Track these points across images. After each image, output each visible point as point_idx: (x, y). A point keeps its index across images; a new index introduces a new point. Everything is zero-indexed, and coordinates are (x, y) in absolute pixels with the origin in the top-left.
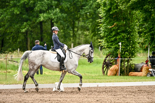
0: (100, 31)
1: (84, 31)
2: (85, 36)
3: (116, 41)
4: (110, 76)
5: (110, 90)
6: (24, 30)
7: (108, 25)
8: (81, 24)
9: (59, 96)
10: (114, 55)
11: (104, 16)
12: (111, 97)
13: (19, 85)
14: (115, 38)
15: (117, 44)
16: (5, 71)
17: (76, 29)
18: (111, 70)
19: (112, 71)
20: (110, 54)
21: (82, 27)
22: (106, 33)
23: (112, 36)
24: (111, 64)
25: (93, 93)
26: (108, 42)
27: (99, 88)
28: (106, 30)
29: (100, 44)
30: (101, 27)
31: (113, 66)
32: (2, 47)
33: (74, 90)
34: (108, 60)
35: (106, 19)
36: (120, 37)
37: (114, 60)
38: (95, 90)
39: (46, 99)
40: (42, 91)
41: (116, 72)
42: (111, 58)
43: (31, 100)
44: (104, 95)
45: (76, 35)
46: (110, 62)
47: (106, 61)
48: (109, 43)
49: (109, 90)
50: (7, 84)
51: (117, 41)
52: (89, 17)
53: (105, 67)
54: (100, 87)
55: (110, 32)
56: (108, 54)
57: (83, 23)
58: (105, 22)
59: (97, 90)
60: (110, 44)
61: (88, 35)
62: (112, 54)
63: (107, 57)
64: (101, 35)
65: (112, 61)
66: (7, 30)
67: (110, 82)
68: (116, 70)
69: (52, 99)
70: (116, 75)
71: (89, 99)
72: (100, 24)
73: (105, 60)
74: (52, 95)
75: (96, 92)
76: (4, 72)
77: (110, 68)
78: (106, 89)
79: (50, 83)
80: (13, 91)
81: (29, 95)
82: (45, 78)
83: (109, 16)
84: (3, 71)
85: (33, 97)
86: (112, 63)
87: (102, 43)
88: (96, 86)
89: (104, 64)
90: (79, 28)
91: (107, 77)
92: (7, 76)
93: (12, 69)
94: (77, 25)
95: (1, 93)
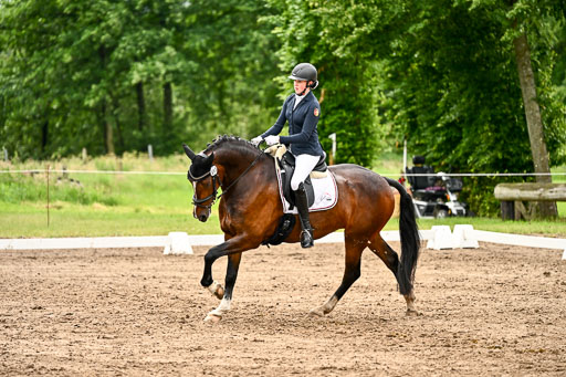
1: (248, 104)
8: (241, 86)
17: (227, 101)
39: (145, 274)
57: (245, 85)
69: (161, 273)
71: (254, 275)
74: (161, 263)
79: (157, 234)
81: (104, 265)
82: (147, 223)
85: (114, 268)
90: (235, 97)
92: (51, 217)
93: (66, 200)
94: (229, 91)
95: (35, 258)
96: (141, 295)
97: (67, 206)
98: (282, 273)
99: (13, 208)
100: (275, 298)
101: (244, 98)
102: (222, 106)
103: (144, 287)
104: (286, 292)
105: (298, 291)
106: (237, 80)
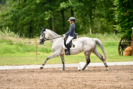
0: (115, 17)
1: (100, 18)
2: (101, 22)
4: (125, 56)
5: (127, 68)
6: (47, 19)
8: (97, 12)
9: (84, 74)
10: (128, 38)
11: (117, 5)
12: (128, 74)
13: (48, 65)
14: (128, 23)
15: (130, 28)
16: (36, 53)
17: (93, 17)
18: (126, 51)
19: (127, 51)
20: (125, 38)
21: (98, 14)
22: (120, 19)
23: (125, 22)
24: (125, 45)
25: (113, 71)
26: (122, 27)
27: (117, 67)
28: (120, 17)
29: (115, 29)
30: (115, 14)
31: (128, 48)
32: (30, 32)
33: (96, 69)
34: (123, 42)
35: (119, 7)
36: (132, 23)
37: (128, 43)
38: (114, 68)
39: (73, 77)
40: (69, 70)
41: (131, 53)
42: (125, 41)
43: (60, 77)
44: (122, 72)
45: (93, 22)
46: (125, 44)
47: (121, 43)
48: (123, 28)
49: (126, 68)
50: (38, 65)
51: (130, 26)
52: (103, 6)
53: (121, 48)
54: (118, 66)
55: (123, 19)
56: (122, 37)
57: (99, 11)
58: (119, 10)
59: (116, 68)
60: (124, 29)
61: (103, 22)
62: (127, 37)
63: (122, 40)
64: (116, 21)
65: (126, 43)
66: (34, 19)
67: (126, 61)
68: (130, 51)
69: (78, 76)
70: (130, 55)
71: (110, 76)
72: (115, 12)
74: (77, 73)
75: (115, 70)
76: (35, 54)
77: (125, 50)
78: (123, 67)
79: (74, 63)
80: (43, 70)
81: (58, 74)
82: (70, 59)
83: (122, 5)
84: (34, 54)
85: (61, 75)
86: (127, 44)
87: (117, 28)
88: (115, 65)
89: (120, 46)
90: (95, 16)
91: (123, 57)
92: (37, 58)
93: (41, 51)
94: (93, 13)
95: (33, 72)
96: (73, 84)
97: (42, 54)
98: (119, 75)
99: (23, 55)
100: (119, 84)
101: (100, 16)
102: (91, 18)
103: (73, 81)
104: (122, 82)
105: (126, 81)
106: (96, 9)
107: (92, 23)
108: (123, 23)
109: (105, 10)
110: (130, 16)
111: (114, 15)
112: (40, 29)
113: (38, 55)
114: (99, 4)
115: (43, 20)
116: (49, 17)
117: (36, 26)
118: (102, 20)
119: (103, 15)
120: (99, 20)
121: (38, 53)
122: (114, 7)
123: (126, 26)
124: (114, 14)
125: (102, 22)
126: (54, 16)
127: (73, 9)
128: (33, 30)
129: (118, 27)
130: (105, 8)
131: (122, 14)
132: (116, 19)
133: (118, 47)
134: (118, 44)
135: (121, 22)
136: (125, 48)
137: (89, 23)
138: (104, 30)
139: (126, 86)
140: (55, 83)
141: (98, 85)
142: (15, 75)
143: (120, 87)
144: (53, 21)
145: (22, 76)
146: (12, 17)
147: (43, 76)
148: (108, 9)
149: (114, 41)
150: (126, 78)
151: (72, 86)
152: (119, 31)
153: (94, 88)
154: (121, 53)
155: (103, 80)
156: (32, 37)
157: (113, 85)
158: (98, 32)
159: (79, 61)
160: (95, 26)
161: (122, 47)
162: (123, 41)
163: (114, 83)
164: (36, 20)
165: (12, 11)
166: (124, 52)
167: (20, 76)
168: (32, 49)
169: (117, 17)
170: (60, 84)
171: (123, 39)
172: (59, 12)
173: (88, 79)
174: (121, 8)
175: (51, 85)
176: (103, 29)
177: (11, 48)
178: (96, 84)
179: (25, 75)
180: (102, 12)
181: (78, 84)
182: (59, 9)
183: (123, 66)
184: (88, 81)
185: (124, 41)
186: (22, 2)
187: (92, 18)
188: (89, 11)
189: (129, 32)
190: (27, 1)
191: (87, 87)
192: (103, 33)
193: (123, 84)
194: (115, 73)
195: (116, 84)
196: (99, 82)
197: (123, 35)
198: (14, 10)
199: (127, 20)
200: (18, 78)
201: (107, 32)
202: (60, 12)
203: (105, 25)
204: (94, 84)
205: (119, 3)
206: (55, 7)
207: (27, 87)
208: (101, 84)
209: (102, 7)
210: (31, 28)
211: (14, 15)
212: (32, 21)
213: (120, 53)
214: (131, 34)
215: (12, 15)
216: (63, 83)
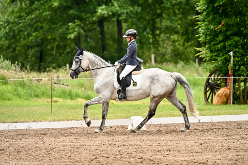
0: (198, 33)
1: (171, 34)
2: (172, 42)
3: (224, 50)
4: (217, 104)
5: (220, 127)
6: (72, 36)
7: (211, 25)
8: (166, 23)
9: (139, 138)
10: (222, 71)
11: (204, 10)
12: (222, 138)
13: (73, 121)
14: (222, 44)
15: (226, 54)
16: (50, 100)
17: (158, 32)
18: (218, 96)
19: (220, 96)
20: (216, 71)
21: (167, 28)
22: (208, 36)
23: (218, 41)
24: (217, 85)
25: (193, 133)
26: (211, 51)
27: (201, 125)
28: (208, 33)
29: (199, 55)
30: (199, 27)
31: (221, 89)
32: (41, 62)
33: (161, 129)
34: (213, 79)
35: (207, 14)
36: (230, 43)
37: (222, 80)
38: (196, 127)
39: (118, 144)
40: (111, 131)
41: (227, 99)
42: (218, 77)
43: (94, 144)
44: (210, 135)
45: (158, 41)
46: (216, 83)
47: (210, 81)
48: (214, 52)
49: (217, 127)
50: (54, 121)
51: (227, 49)
52: (177, 11)
53: (209, 90)
54: (203, 123)
55: (214, 36)
56: (212, 69)
57: (169, 21)
58: (206, 19)
59: (199, 128)
60: (214, 54)
61: (176, 41)
62: (220, 70)
63: (210, 75)
64: (200, 40)
65: (219, 81)
66: (48, 36)
67: (218, 114)
68: (226, 95)
69: (127, 143)
70: (226, 103)
71: (188, 143)
72: (199, 23)
73: (208, 79)
74: (126, 136)
75: (198, 131)
76: (48, 102)
77: (217, 93)
78: (212, 126)
79: (122, 118)
80: (64, 132)
81: (90, 138)
82: (115, 110)
83: (212, 10)
84: (46, 101)
85: (97, 140)
86: (220, 84)
87: (202, 53)
88: (197, 121)
89: (206, 86)
90: (162, 30)
91: (213, 107)
92: (53, 108)
93: (60, 97)
94: (158, 25)
95: (45, 134)
96: (118, 157)
97: (61, 101)
98: (205, 141)
99: (26, 103)
100: (205, 157)
101: (171, 30)
102: (154, 35)
103: (119, 152)
104: (211, 153)
105: (218, 152)
106: (164, 18)
107: (156, 43)
108: (214, 44)
109: (181, 19)
110: (227, 30)
111: (198, 29)
112: (58, 55)
113: (53, 103)
114: (169, 8)
115: (64, 38)
116: (75, 33)
117: (52, 49)
118: (174, 38)
119: (177, 30)
120: (169, 38)
121: (55, 99)
122: (198, 13)
123: (218, 50)
124: (196, 27)
125: (174, 41)
126: (85, 31)
127: (120, 18)
128: (46, 57)
129: (204, 52)
130: (180, 16)
131: (212, 27)
132: (201, 36)
133: (203, 88)
134: (204, 83)
135: (209, 42)
136: (217, 91)
137: (150, 44)
138: (178, 57)
139: (218, 161)
140: (85, 156)
141: (165, 159)
142: (11, 141)
143: (207, 163)
144: (82, 39)
145: (23, 142)
146: (6, 33)
147: (63, 142)
148: (186, 17)
149: (196, 77)
150: (217, 146)
151: (118, 160)
152: (206, 59)
153: (158, 164)
154: (210, 100)
155: (175, 149)
156: (43, 70)
157: (193, 158)
158: (167, 61)
159: (130, 113)
160: (162, 50)
161: (210, 88)
162: (212, 77)
163: (194, 154)
164: (51, 39)
165: (8, 22)
166: (214, 97)
167: (21, 142)
168: (43, 92)
169: (203, 33)
170: (94, 157)
171: (213, 74)
172: (94, 23)
173: (147, 147)
174: (211, 17)
175: (77, 159)
176: (176, 55)
177: (3, 90)
178: (161, 157)
179: (30, 141)
180: (174, 24)
181: (127, 157)
182: (94, 19)
183: (213, 124)
184: (147, 152)
185: (215, 77)
186: (25, 5)
187: (157, 35)
188: (151, 22)
189: (225, 60)
190: (36, 3)
191: (145, 162)
192: (176, 63)
193: (212, 158)
194: (197, 137)
195: (200, 157)
196: (168, 153)
197: (213, 66)
198: (12, 20)
199: (220, 38)
200: (17, 146)
201: (183, 60)
202: (97, 24)
203: (181, 48)
204: (157, 156)
205: (207, 6)
206: (88, 15)
207: (33, 164)
208: (171, 158)
209: (175, 14)
210: (41, 53)
211: (10, 29)
212: (44, 40)
213: (207, 100)
214: (228, 65)
215: (7, 30)
216: (101, 156)
